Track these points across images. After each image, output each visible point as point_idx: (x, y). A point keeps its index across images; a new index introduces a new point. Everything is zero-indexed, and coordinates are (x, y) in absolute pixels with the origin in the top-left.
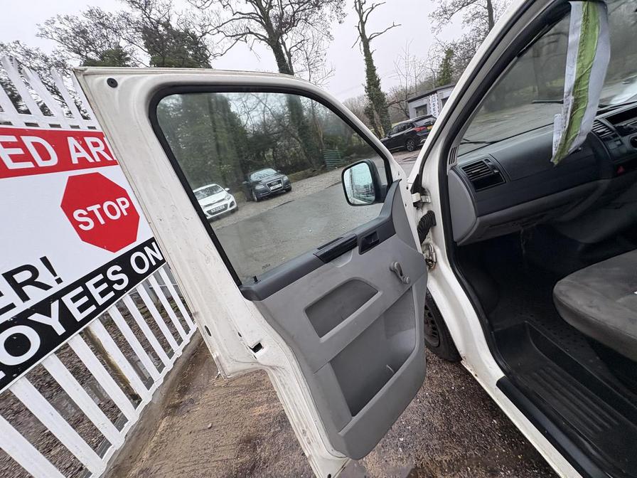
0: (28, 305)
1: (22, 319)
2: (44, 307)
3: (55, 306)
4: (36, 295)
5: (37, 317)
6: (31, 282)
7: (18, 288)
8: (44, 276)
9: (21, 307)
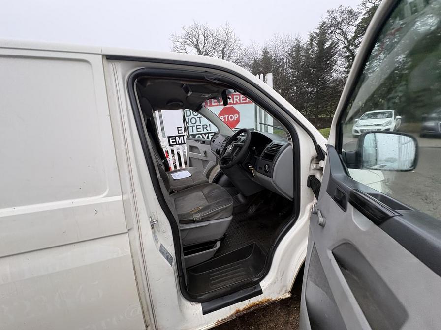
0: (203, 132)
1: (201, 134)
2: (205, 134)
3: (207, 134)
4: (205, 131)
5: (203, 135)
6: (205, 128)
7: (203, 128)
8: (208, 128)
9: (202, 132)
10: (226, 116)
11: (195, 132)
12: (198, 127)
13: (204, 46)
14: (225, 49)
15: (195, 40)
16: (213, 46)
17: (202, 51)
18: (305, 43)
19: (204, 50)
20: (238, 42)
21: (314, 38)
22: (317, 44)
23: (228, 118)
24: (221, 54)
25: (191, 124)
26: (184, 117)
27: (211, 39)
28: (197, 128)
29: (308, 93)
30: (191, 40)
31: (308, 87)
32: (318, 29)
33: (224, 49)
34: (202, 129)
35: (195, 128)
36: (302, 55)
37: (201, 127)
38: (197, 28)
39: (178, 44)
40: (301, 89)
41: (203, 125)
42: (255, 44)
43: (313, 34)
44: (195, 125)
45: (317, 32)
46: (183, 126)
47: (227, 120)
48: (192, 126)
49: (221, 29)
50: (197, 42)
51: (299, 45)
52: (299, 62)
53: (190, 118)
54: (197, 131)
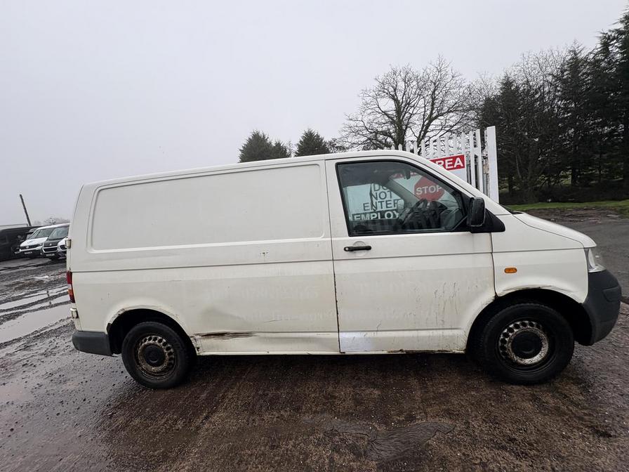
1: (392, 211)
5: (394, 212)
7: (395, 203)
10: (425, 188)
11: (384, 209)
12: (388, 202)
13: (404, 94)
14: (436, 92)
15: (391, 89)
16: (417, 92)
17: (401, 101)
18: (591, 53)
19: (404, 100)
20: (457, 78)
21: (613, 40)
22: (619, 48)
23: (427, 189)
24: (431, 100)
25: (379, 200)
26: (371, 191)
27: (415, 83)
28: (387, 204)
29: (603, 135)
30: (386, 91)
31: (603, 125)
32: (622, 22)
33: (434, 92)
34: (392, 205)
35: (384, 204)
36: (584, 74)
37: (392, 202)
38: (395, 74)
39: (368, 99)
40: (587, 130)
41: (394, 200)
42: (486, 76)
43: (609, 33)
44: (385, 200)
45: (618, 28)
46: (370, 202)
47: (426, 192)
48: (381, 202)
49: (429, 66)
50: (395, 90)
51: (577, 58)
52: (578, 86)
53: (378, 192)
54: (387, 207)
